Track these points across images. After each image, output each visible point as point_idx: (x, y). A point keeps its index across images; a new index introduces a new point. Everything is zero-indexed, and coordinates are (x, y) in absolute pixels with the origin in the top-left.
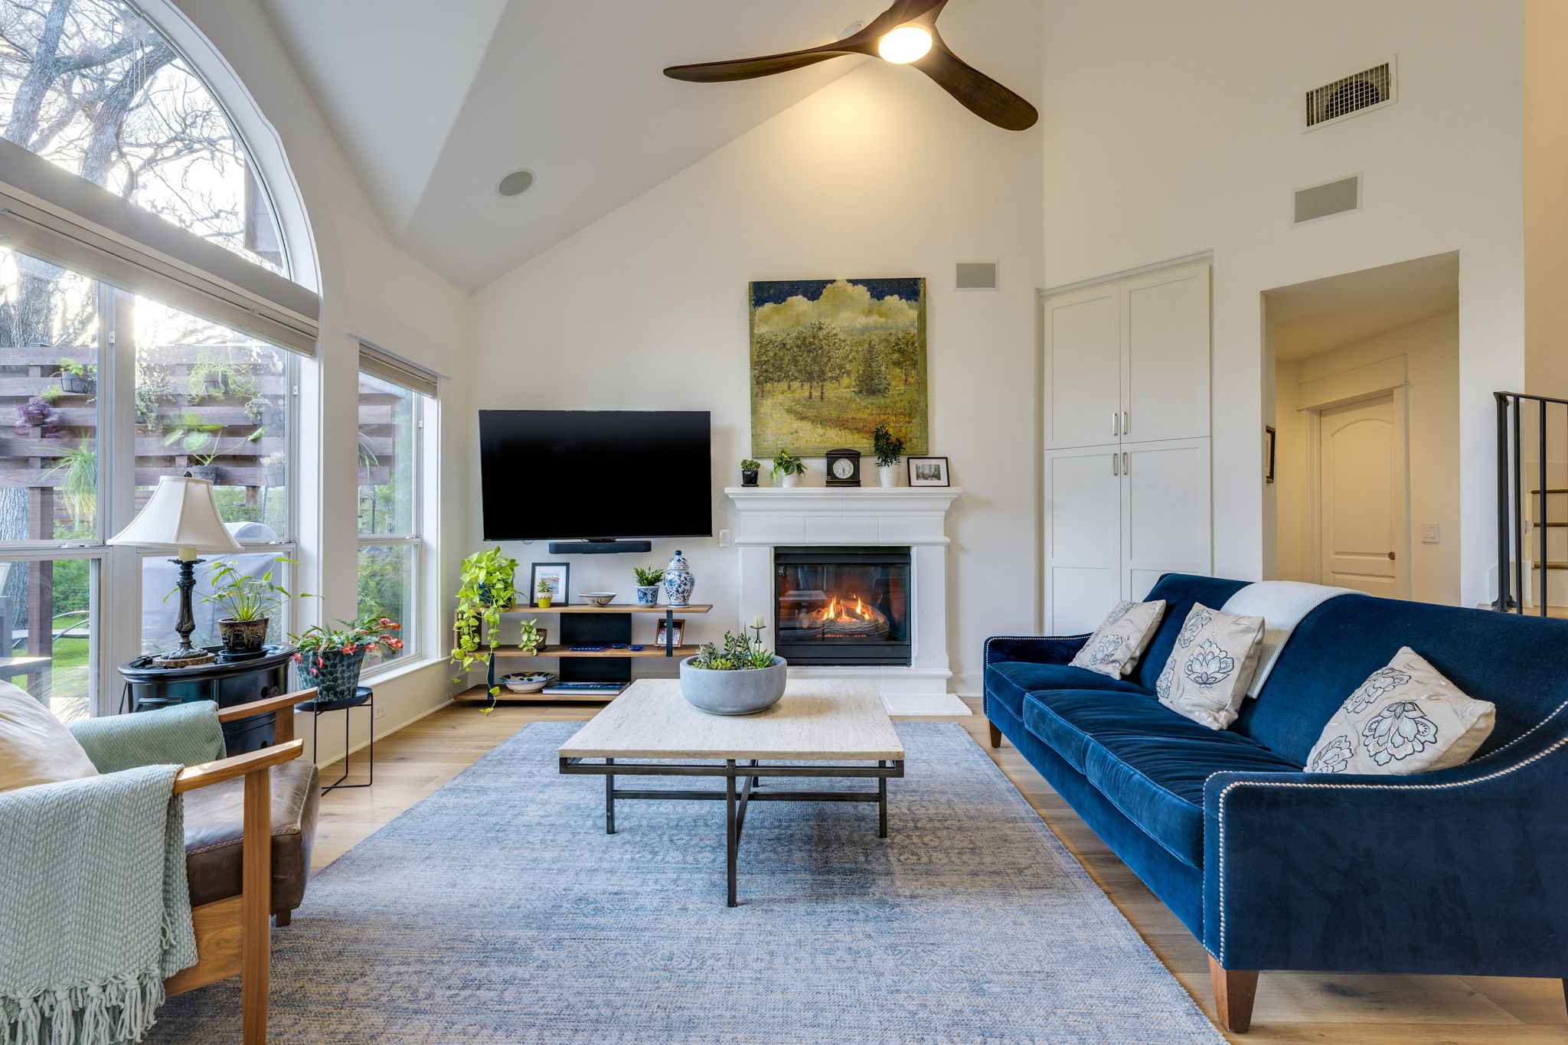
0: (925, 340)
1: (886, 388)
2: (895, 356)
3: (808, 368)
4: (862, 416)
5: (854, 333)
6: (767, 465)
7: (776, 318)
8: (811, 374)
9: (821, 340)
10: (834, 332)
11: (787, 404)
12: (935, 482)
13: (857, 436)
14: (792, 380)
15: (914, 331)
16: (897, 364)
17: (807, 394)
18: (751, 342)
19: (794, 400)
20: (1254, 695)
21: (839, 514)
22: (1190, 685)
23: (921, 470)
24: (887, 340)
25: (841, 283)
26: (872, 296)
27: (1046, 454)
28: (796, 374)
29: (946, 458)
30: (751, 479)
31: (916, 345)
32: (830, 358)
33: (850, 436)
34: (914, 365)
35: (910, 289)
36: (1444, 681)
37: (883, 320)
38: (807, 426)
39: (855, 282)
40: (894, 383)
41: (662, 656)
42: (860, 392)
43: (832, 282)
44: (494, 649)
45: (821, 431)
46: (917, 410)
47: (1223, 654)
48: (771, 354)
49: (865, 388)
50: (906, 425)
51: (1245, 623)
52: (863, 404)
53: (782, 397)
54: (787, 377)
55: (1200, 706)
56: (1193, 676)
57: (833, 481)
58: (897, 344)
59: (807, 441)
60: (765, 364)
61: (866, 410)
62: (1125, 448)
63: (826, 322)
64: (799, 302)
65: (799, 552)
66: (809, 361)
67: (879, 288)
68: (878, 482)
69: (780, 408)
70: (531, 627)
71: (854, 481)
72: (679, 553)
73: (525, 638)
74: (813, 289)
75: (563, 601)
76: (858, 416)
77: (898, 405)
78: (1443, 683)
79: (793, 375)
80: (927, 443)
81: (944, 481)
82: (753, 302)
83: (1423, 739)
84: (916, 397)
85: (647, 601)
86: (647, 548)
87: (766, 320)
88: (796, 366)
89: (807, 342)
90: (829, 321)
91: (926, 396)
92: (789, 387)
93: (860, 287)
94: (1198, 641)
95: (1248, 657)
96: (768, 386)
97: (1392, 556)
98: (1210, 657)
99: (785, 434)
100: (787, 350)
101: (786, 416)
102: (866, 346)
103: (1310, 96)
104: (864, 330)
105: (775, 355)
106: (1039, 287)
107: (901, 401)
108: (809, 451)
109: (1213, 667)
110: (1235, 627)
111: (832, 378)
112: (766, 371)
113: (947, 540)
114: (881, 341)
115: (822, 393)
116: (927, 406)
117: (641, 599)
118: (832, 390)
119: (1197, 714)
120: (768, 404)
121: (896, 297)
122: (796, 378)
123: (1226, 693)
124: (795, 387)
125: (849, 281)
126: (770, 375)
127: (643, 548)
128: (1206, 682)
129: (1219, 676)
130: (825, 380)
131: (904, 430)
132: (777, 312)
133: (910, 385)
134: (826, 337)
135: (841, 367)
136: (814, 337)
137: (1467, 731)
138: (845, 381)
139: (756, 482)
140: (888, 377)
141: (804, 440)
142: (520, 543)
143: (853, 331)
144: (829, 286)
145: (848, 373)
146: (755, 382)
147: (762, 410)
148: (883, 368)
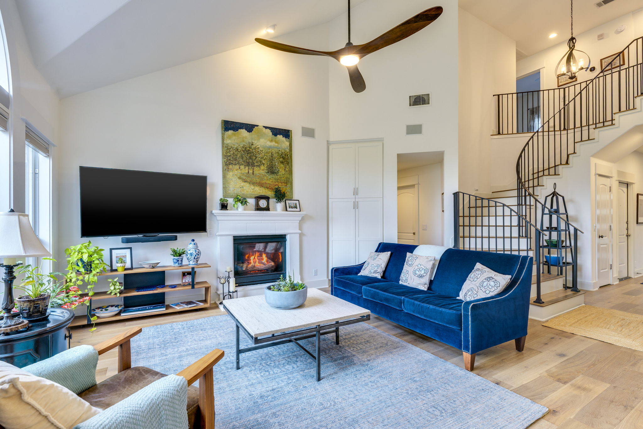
0: (292, 154)
1: (278, 172)
2: (281, 159)
3: (247, 161)
4: (269, 182)
5: (266, 148)
6: (230, 201)
7: (234, 138)
8: (248, 163)
9: (253, 149)
10: (258, 147)
11: (239, 175)
12: (295, 209)
13: (267, 190)
14: (241, 165)
15: (288, 150)
16: (282, 162)
17: (247, 171)
18: (223, 147)
19: (241, 173)
20: (432, 279)
21: (261, 222)
22: (416, 278)
23: (290, 205)
24: (278, 153)
25: (261, 127)
26: (273, 134)
27: (330, 200)
28: (242, 163)
29: (298, 200)
30: (224, 206)
31: (289, 156)
32: (256, 157)
33: (264, 190)
34: (288, 164)
35: (286, 134)
37: (276, 144)
38: (247, 185)
39: (266, 128)
40: (280, 170)
41: (189, 289)
42: (268, 172)
43: (257, 126)
44: (92, 296)
45: (253, 187)
46: (289, 181)
47: (425, 268)
48: (232, 153)
49: (270, 171)
50: (285, 187)
51: (430, 259)
52: (269, 177)
53: (236, 172)
54: (238, 163)
55: (420, 284)
56: (417, 275)
57: (258, 208)
58: (282, 155)
59: (247, 191)
60: (229, 156)
61: (270, 180)
62: (357, 200)
63: (255, 142)
64: (243, 132)
65: (243, 238)
66: (248, 157)
67: (276, 132)
68: (275, 209)
69: (236, 176)
70: (116, 282)
71: (267, 209)
72: (193, 240)
73: (112, 288)
74: (250, 128)
75: (130, 267)
76: (267, 182)
77: (282, 179)
79: (241, 163)
80: (292, 194)
81: (298, 209)
82: (224, 129)
83: (497, 286)
84: (288, 176)
85: (179, 264)
86: (175, 238)
87: (230, 137)
88: (242, 159)
89: (247, 149)
90: (256, 142)
91: (292, 176)
92: (240, 168)
93: (268, 130)
94: (415, 264)
95: (432, 268)
96: (231, 166)
97: (414, 234)
98: (421, 269)
99: (238, 188)
100: (239, 152)
101: (238, 180)
102: (270, 154)
103: (410, 97)
104: (270, 148)
105: (234, 153)
106: (328, 140)
107: (283, 177)
108: (248, 195)
109: (423, 272)
110: (427, 260)
111: (257, 166)
112: (230, 160)
113: (300, 232)
114: (276, 153)
115: (253, 172)
116: (292, 180)
117: (175, 263)
118: (257, 171)
119: (419, 286)
120: (230, 175)
121: (281, 136)
122: (242, 164)
123: (426, 280)
124: (242, 168)
125: (264, 127)
126: (231, 162)
127: (174, 239)
128: (421, 276)
129: (425, 274)
130: (254, 166)
131: (284, 189)
132: (235, 135)
133: (287, 171)
134: (255, 149)
135: (261, 162)
136: (250, 148)
137: (506, 283)
138: (262, 167)
139: (227, 208)
140: (279, 167)
141: (246, 191)
142: (102, 238)
143: (265, 147)
144: (256, 127)
145: (264, 164)
146: (224, 164)
147: (228, 176)
148: (277, 164)
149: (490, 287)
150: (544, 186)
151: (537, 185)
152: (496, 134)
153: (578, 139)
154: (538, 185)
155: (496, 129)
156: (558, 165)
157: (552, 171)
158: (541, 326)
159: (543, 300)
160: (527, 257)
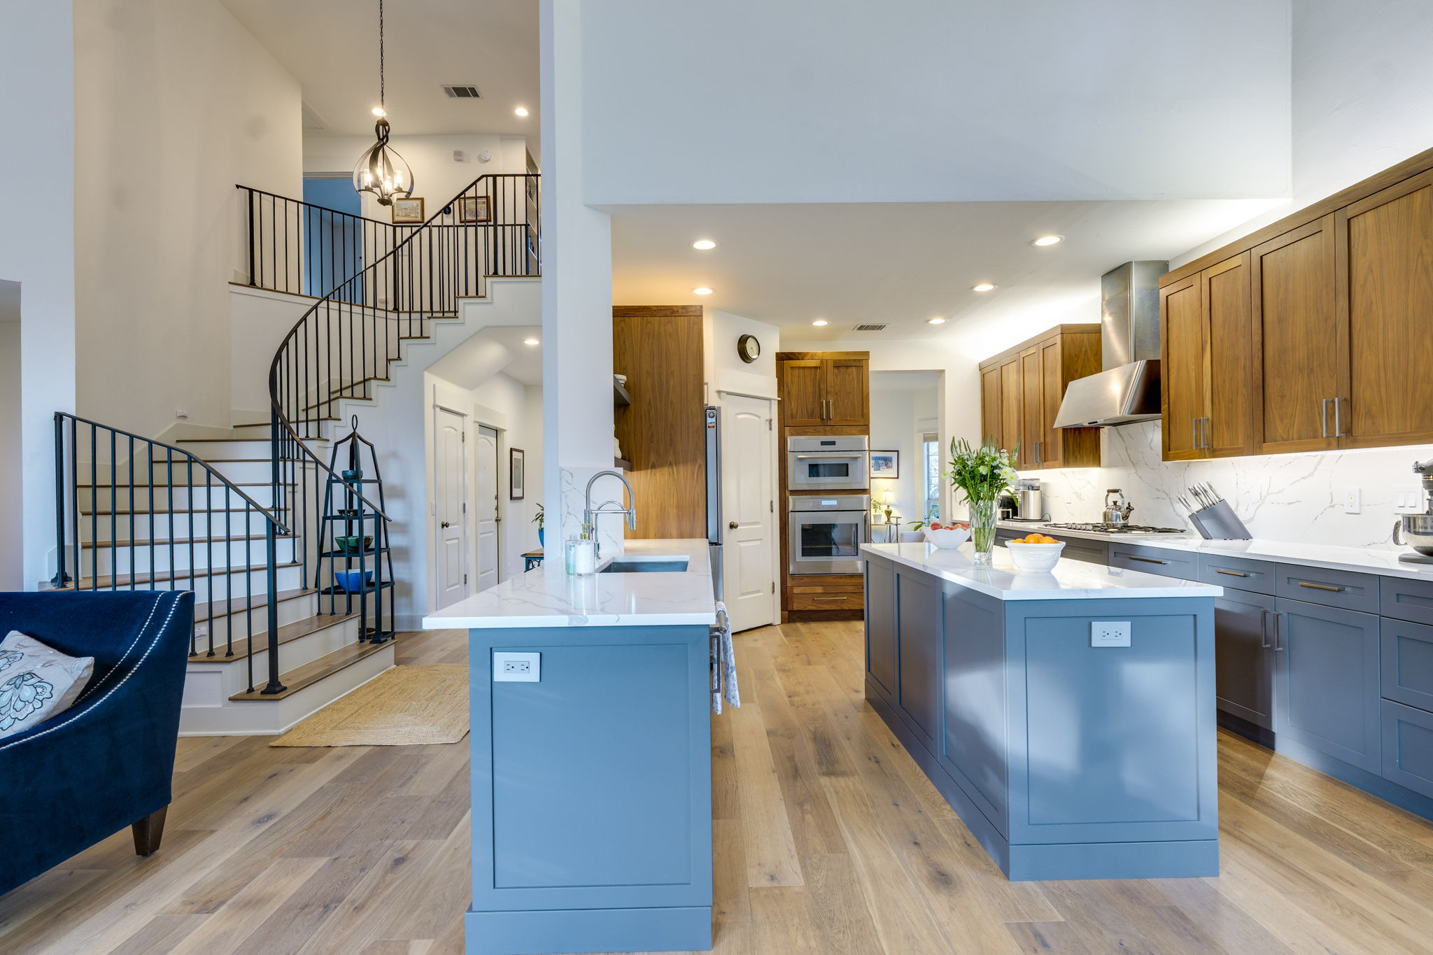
36: (51, 651)
78: (51, 652)
83: (41, 698)
137: (75, 682)
149: (19, 705)
150: (340, 420)
151: (326, 416)
152: (245, 284)
153: (405, 333)
154: (330, 416)
155: (246, 271)
156: (369, 379)
157: (359, 390)
158: (269, 749)
159: (284, 685)
160: (173, 593)
